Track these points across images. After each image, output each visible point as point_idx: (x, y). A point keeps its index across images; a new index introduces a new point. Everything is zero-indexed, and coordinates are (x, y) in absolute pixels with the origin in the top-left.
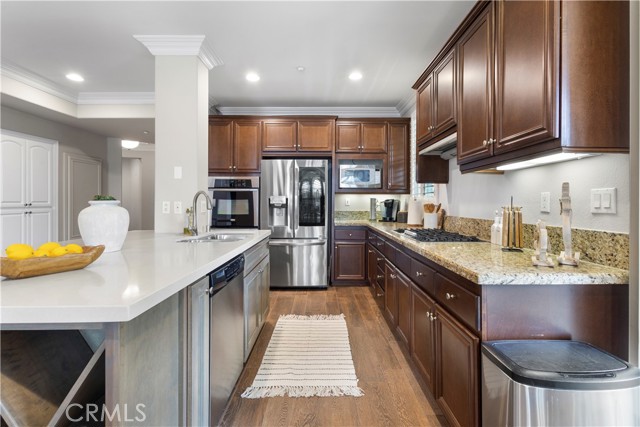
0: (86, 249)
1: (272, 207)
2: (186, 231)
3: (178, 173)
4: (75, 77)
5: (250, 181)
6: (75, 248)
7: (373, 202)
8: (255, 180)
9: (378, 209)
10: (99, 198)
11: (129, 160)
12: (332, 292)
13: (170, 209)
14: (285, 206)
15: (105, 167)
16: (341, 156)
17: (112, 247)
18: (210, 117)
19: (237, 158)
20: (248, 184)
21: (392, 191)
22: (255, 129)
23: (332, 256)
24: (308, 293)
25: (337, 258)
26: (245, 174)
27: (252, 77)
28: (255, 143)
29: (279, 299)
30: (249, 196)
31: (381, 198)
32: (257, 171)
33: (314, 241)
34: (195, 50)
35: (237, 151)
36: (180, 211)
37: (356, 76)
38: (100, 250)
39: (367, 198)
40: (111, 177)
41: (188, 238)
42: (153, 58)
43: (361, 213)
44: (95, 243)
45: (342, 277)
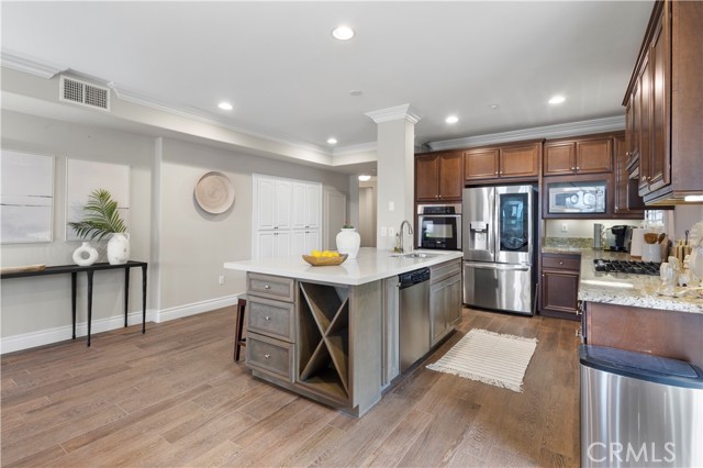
0: (341, 255)
1: (473, 231)
2: (396, 249)
3: (392, 206)
4: (332, 141)
5: (453, 208)
6: (336, 254)
7: (598, 229)
8: (458, 207)
9: (604, 236)
10: (345, 227)
11: (364, 189)
12: (535, 320)
13: (387, 233)
14: (486, 231)
15: (348, 199)
16: (551, 180)
17: (352, 256)
18: (415, 155)
19: (443, 188)
20: (452, 211)
21: (620, 216)
22: (458, 161)
23: (539, 284)
24: (509, 317)
25: (545, 287)
26: (450, 202)
27: (452, 120)
28: (459, 172)
29: (477, 317)
30: (452, 222)
31: (608, 224)
32: (459, 200)
33: (516, 267)
34: (404, 115)
35: (443, 181)
36: (393, 235)
37: (557, 100)
38: (347, 256)
39: (590, 224)
40: (352, 205)
41: (397, 254)
42: (376, 125)
43: (582, 240)
44: (343, 253)
45: (550, 307)
